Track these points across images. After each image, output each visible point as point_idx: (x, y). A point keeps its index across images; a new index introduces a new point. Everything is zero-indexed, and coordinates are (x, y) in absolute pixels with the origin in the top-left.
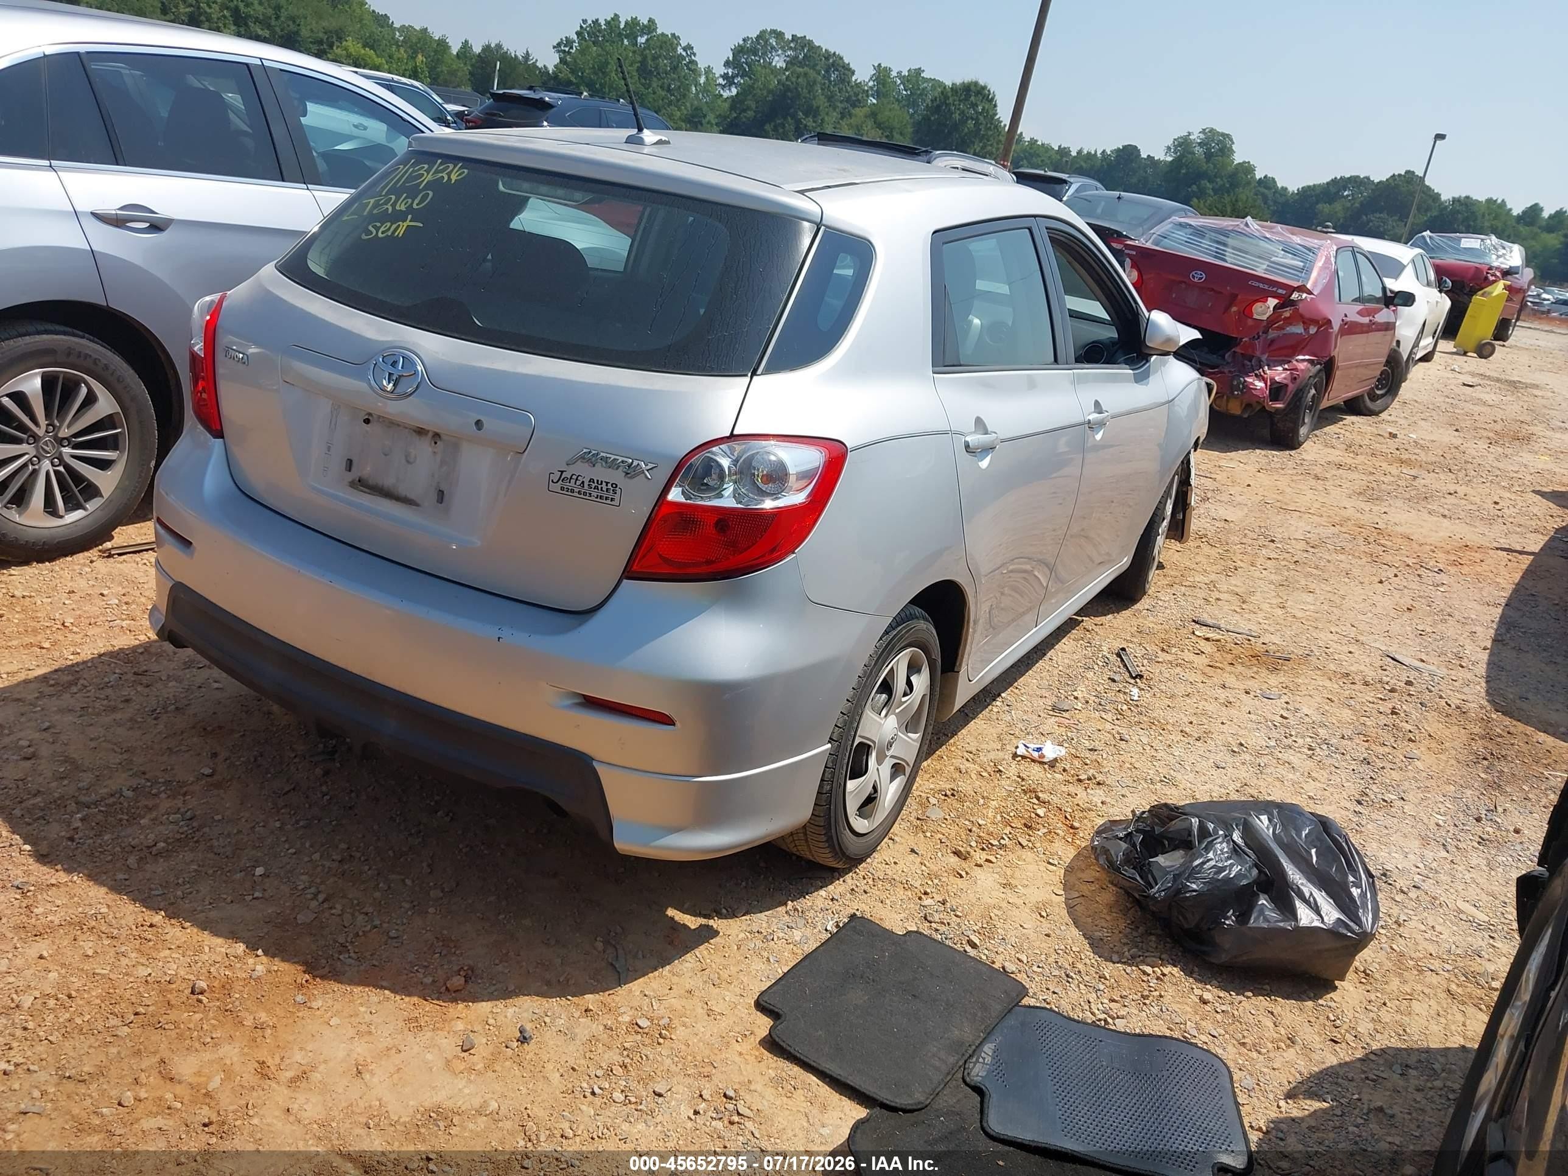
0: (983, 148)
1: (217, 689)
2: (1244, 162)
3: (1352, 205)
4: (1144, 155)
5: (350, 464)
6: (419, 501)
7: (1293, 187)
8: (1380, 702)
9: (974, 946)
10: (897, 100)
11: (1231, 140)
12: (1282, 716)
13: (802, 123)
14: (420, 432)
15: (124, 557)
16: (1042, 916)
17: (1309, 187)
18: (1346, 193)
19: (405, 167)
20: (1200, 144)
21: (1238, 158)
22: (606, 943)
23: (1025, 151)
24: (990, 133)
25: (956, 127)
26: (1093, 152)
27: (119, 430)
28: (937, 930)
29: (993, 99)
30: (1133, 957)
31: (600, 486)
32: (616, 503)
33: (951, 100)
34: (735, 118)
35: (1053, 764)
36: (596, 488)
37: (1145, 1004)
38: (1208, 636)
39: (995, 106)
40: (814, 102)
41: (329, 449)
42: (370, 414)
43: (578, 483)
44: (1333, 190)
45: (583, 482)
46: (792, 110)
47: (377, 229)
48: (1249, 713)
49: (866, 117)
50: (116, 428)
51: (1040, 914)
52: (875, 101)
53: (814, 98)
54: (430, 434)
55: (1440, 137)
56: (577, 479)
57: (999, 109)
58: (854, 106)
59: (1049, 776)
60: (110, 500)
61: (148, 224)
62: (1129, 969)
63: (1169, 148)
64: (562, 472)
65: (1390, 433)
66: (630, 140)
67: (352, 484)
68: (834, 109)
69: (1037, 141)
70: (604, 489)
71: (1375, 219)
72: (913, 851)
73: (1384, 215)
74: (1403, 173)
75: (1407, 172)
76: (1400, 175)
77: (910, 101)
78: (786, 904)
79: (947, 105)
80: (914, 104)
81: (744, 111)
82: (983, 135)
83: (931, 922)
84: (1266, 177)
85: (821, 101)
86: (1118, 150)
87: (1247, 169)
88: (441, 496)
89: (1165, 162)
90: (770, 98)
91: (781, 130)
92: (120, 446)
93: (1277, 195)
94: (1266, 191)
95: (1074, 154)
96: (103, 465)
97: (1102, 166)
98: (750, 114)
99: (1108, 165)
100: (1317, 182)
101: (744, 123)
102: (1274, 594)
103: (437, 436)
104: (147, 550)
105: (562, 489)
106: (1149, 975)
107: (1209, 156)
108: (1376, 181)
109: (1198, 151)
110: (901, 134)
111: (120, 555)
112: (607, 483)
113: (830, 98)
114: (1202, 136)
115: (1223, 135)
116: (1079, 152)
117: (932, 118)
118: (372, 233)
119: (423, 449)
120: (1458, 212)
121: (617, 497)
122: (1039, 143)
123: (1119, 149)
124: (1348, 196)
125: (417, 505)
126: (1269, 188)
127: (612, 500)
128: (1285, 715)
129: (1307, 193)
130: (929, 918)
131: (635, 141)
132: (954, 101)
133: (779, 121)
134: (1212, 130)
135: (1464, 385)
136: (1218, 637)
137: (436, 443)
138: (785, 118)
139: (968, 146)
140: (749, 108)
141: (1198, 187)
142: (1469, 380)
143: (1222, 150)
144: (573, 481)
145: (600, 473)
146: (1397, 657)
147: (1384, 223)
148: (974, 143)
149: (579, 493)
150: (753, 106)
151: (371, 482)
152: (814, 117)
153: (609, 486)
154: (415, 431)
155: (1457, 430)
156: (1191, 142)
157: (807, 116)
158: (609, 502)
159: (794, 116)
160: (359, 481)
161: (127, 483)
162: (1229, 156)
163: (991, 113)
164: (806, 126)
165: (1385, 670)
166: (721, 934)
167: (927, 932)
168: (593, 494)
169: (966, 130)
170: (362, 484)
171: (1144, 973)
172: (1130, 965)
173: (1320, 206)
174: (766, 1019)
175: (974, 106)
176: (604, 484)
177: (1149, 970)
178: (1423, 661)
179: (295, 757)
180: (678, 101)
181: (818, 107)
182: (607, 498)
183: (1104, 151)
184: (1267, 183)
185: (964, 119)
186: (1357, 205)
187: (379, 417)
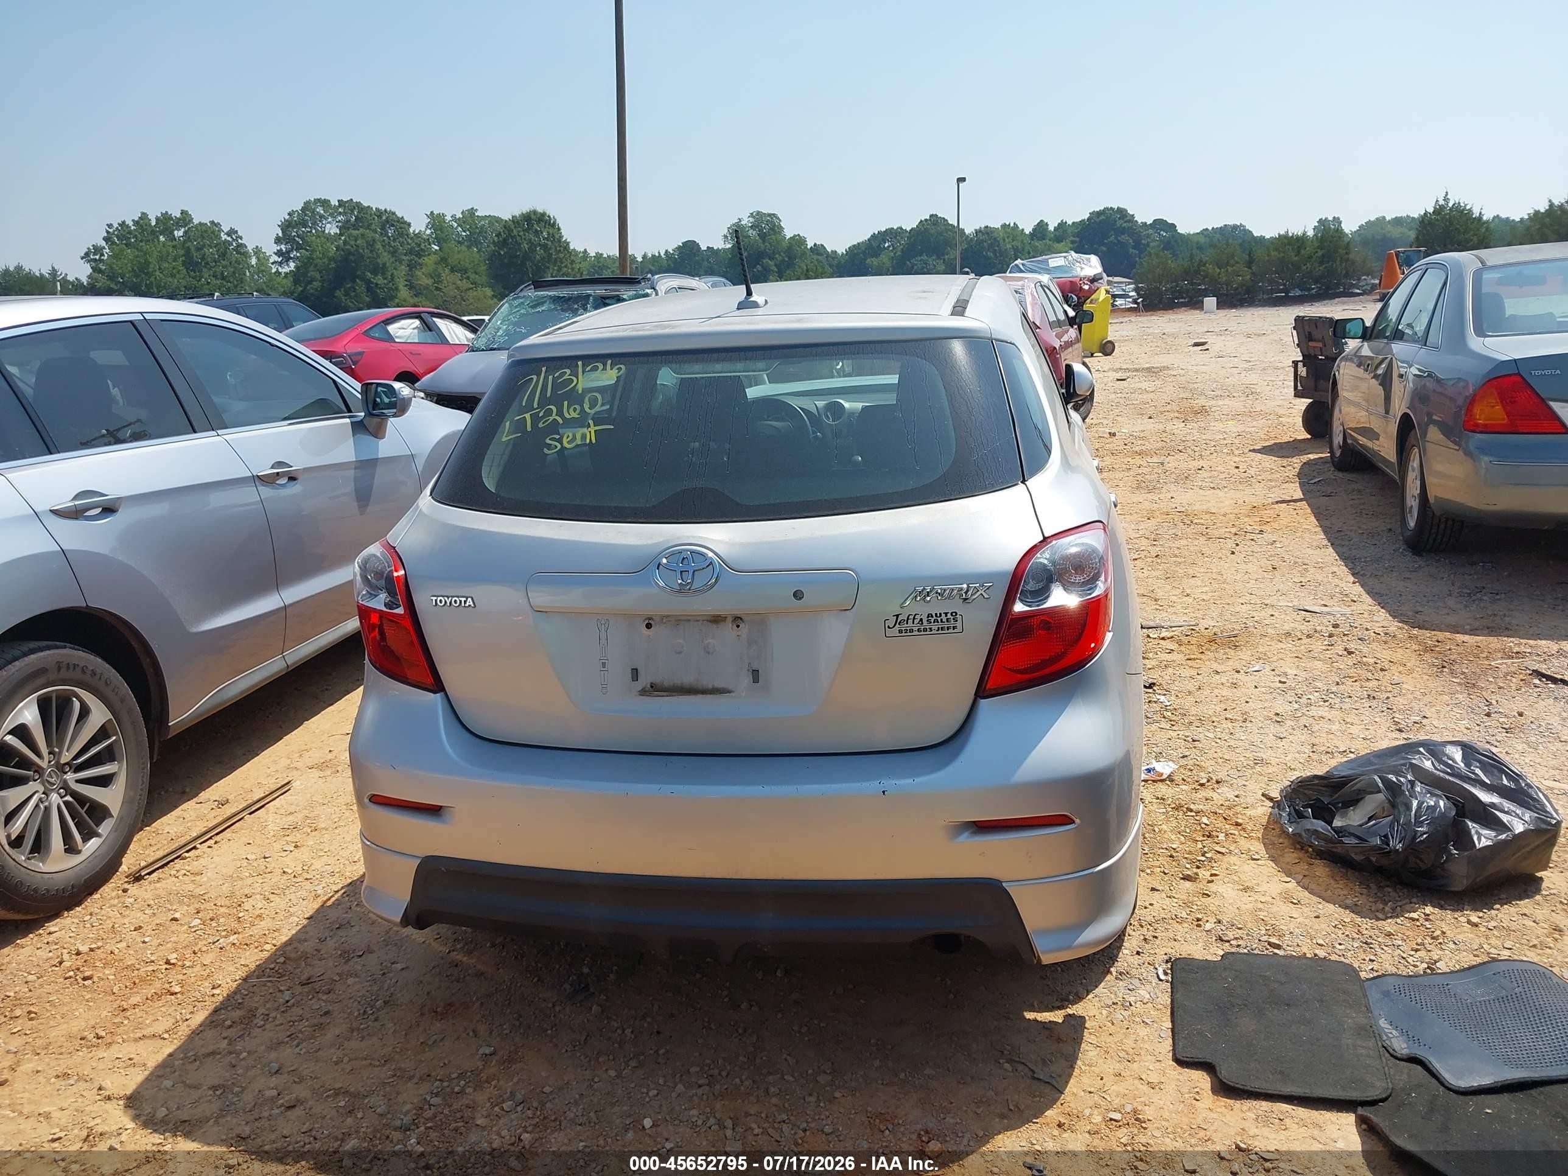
0: (559, 270)
1: (403, 969)
2: (795, 236)
3: (895, 254)
4: (704, 248)
5: (635, 674)
6: (730, 688)
7: (841, 250)
8: (1330, 648)
9: (1278, 947)
10: (459, 242)
11: (778, 218)
12: (1280, 682)
13: (372, 283)
14: (717, 620)
15: (155, 874)
16: (1295, 904)
17: (854, 246)
18: (886, 245)
19: (539, 375)
20: (751, 227)
21: (789, 233)
22: (1010, 1061)
23: (593, 266)
24: (561, 255)
25: (526, 257)
26: (657, 254)
27: (114, 738)
28: (1239, 946)
29: (554, 223)
30: (1394, 910)
31: (939, 619)
32: (959, 629)
33: (515, 232)
34: (302, 291)
35: (1170, 778)
36: (936, 621)
37: (1440, 943)
38: (1162, 635)
39: (559, 229)
40: (379, 261)
41: (604, 665)
42: (650, 619)
43: (916, 621)
44: (875, 244)
45: (921, 620)
46: (359, 273)
47: (560, 441)
48: (1256, 687)
49: (436, 264)
50: (109, 737)
51: (1292, 902)
52: (437, 248)
53: (378, 257)
54: (730, 619)
55: (961, 180)
56: (914, 619)
57: (563, 231)
58: (419, 256)
59: (1178, 790)
60: (121, 818)
61: (101, 509)
62: (1399, 921)
63: (725, 237)
64: (897, 616)
65: (1110, 433)
66: (741, 306)
67: (643, 692)
68: (401, 263)
69: (602, 254)
70: (944, 620)
71: (917, 261)
72: (1153, 889)
73: (924, 257)
74: (928, 218)
75: (931, 216)
76: (926, 220)
77: (472, 241)
78: (1109, 972)
79: (512, 237)
80: (477, 243)
81: (310, 282)
82: (556, 259)
83: (1228, 941)
84: (815, 245)
85: (385, 258)
86: (679, 248)
87: (799, 241)
88: (755, 675)
89: (724, 249)
90: (333, 265)
91: (353, 294)
92: (117, 755)
93: (830, 259)
94: (819, 257)
95: (640, 259)
96: (104, 781)
97: (669, 265)
98: (316, 284)
99: (674, 263)
100: (860, 240)
101: (312, 294)
102: (1169, 587)
103: (737, 620)
104: (172, 861)
105: (900, 631)
106: (1418, 920)
107: (763, 236)
108: (908, 229)
109: (752, 233)
110: (476, 273)
111: (149, 874)
112: (946, 614)
113: (394, 253)
114: (751, 220)
115: (770, 215)
116: (644, 257)
117: (502, 253)
118: (556, 447)
119: (726, 637)
120: (982, 241)
121: (959, 624)
122: (605, 256)
123: (679, 246)
124: (889, 247)
125: (729, 692)
126: (821, 255)
127: (954, 628)
128: (1283, 680)
129: (853, 251)
130: (1225, 939)
131: (746, 304)
132: (519, 232)
133: (349, 285)
134: (758, 213)
135: (1118, 380)
136: (1172, 634)
137: (738, 626)
138: (354, 282)
139: (545, 272)
140: (313, 280)
141: (762, 267)
142: (1119, 375)
143: (772, 229)
144: (910, 621)
145: (937, 607)
146: (1307, 608)
147: (926, 264)
148: (549, 268)
149: (919, 630)
150: (318, 276)
151: (666, 684)
152: (383, 274)
153: (949, 616)
154: (710, 621)
155: (1150, 418)
156: (744, 227)
157: (376, 275)
158: (951, 631)
159: (362, 279)
160: (652, 687)
161: (132, 793)
162: (780, 233)
163: (557, 236)
164: (377, 284)
165: (1309, 621)
166: (1087, 1018)
167: (1233, 950)
168: (933, 628)
169: (538, 257)
170: (655, 689)
171: (1413, 919)
172: (1397, 917)
173: (868, 261)
174: (1197, 1072)
175: (537, 233)
176: (943, 615)
177: (1414, 915)
178: (1326, 606)
179: (554, 1006)
180: (236, 286)
181: (384, 264)
182: (948, 628)
183: (667, 251)
184: (818, 249)
185: (532, 249)
186: (899, 253)
187: (663, 617)
